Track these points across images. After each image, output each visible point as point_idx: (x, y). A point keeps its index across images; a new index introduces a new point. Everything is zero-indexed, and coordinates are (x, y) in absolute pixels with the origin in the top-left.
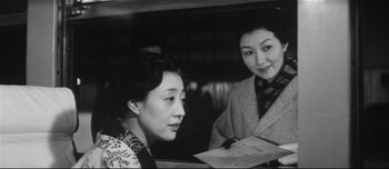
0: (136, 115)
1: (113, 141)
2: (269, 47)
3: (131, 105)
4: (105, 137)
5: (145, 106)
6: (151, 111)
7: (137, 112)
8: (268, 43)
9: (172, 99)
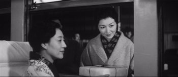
0: (45, 49)
1: (37, 62)
2: (112, 26)
3: (43, 45)
4: (32, 61)
5: (49, 45)
6: (53, 47)
7: (46, 48)
8: (112, 24)
9: (60, 41)
